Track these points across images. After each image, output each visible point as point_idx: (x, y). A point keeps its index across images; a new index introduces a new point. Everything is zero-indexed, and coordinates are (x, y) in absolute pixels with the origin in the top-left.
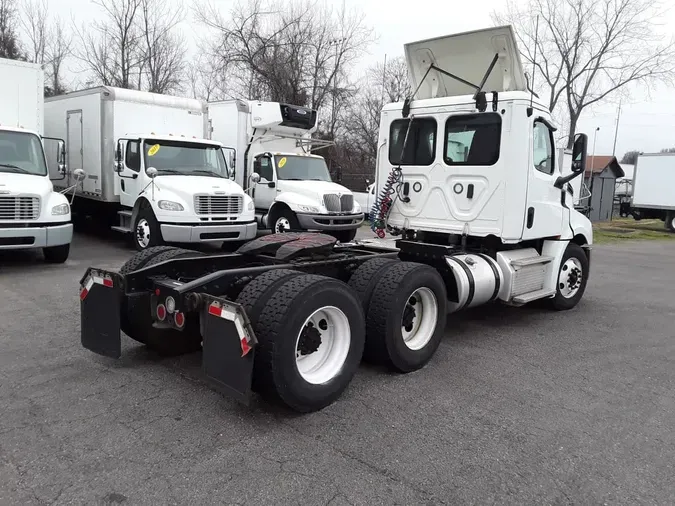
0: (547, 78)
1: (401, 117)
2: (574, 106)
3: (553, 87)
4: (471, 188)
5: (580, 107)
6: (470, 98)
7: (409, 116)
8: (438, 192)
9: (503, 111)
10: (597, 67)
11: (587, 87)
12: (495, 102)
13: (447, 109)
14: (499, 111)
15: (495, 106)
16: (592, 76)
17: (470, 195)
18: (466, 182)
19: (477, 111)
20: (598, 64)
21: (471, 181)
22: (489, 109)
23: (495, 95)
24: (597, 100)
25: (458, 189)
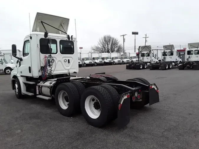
4: (69, 60)
7: (47, 38)
13: (60, 38)
14: (73, 41)
15: (72, 39)
17: (69, 62)
18: (67, 59)
19: (68, 40)
23: (72, 36)
25: (65, 61)
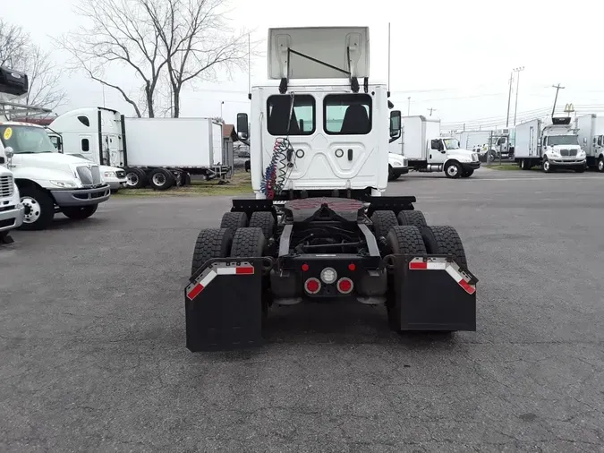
0: (146, 54)
1: (278, 93)
2: (175, 80)
3: (152, 62)
4: (350, 152)
5: (180, 82)
6: (346, 81)
7: (287, 93)
8: (321, 157)
9: (373, 93)
10: (189, 49)
11: (183, 66)
12: (366, 85)
13: (325, 89)
14: (370, 93)
15: (366, 89)
16: (186, 57)
17: (350, 157)
18: (346, 148)
19: (351, 92)
20: (189, 46)
21: (351, 147)
22: (361, 91)
23: (366, 80)
24: (192, 77)
25: (339, 153)
